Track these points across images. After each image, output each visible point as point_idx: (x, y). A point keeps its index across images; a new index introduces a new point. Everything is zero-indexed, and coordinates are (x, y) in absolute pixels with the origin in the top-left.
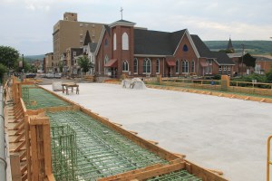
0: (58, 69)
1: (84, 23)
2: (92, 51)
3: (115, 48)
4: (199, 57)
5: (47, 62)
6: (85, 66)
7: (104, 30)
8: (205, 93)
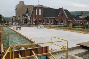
0: (17, 22)
1: (27, 5)
2: (29, 16)
3: (36, 15)
4: (67, 17)
5: (13, 19)
6: (26, 21)
7: (33, 8)
8: (63, 30)
